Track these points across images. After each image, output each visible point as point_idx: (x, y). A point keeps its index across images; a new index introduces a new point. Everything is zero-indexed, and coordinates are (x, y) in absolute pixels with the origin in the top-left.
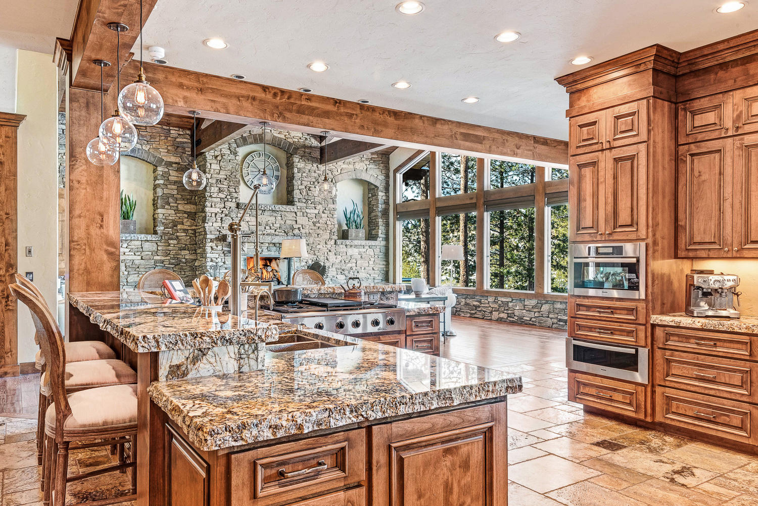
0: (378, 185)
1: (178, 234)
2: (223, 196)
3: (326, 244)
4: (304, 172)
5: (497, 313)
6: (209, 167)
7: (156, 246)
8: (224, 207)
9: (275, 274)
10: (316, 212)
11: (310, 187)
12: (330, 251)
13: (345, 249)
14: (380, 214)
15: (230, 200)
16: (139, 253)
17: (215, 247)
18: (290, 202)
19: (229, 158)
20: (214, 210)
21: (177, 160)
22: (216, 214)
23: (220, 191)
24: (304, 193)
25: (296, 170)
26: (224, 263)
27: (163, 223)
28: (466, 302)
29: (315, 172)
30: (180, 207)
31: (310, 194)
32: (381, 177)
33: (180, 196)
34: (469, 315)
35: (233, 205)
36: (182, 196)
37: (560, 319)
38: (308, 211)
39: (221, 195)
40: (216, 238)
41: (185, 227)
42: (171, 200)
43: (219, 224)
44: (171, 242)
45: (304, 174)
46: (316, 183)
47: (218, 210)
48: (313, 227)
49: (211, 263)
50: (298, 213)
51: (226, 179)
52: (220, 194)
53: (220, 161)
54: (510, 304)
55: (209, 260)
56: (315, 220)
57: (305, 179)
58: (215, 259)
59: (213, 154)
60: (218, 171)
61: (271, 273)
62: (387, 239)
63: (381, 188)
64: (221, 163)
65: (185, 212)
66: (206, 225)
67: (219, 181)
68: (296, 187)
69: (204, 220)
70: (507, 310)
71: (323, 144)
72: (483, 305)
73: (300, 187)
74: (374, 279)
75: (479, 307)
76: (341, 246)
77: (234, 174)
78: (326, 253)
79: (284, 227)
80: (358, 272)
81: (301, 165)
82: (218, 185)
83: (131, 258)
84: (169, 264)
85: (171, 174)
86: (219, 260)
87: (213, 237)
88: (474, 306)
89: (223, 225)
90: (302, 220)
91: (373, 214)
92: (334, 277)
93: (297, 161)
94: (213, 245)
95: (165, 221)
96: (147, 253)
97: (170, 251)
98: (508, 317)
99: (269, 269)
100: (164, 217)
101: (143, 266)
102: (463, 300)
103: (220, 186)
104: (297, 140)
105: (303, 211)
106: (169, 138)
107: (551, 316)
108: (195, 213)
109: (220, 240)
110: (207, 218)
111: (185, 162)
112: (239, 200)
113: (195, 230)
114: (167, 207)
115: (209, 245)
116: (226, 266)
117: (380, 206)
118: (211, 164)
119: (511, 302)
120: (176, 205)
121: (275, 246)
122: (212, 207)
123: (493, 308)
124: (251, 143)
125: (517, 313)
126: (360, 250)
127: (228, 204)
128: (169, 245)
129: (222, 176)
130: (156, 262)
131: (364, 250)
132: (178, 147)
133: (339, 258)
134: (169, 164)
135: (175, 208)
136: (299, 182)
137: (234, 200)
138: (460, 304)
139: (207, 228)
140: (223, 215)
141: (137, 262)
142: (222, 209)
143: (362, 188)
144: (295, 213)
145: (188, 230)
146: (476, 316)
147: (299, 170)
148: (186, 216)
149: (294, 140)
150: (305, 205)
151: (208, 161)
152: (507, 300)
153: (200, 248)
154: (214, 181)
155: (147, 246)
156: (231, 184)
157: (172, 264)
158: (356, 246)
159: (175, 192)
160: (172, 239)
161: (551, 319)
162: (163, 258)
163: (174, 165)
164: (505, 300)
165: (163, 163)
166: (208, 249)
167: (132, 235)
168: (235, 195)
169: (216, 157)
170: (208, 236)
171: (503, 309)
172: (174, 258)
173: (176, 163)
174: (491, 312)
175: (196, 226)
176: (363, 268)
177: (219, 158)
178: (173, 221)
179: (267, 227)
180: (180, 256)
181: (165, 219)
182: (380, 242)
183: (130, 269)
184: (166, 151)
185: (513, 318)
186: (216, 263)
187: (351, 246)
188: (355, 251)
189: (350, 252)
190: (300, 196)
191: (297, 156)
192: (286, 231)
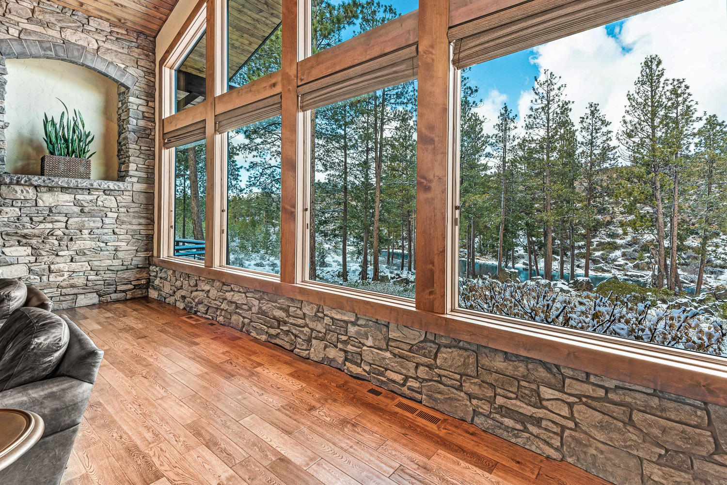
5: (322, 345)
13: (31, 193)
28: (260, 308)
34: (264, 337)
37: (501, 407)
54: (352, 330)
63: (136, 90)
70: (345, 342)
72: (291, 320)
74: (116, 250)
75: (285, 323)
76: (18, 188)
88: (274, 318)
91: (122, 136)
98: (346, 359)
102: (256, 302)
119: (354, 324)
123: (312, 330)
125: (368, 356)
126: (78, 197)
131: (91, 197)
133: (13, 212)
138: (250, 309)
143: (103, 90)
146: (278, 341)
152: (346, 318)
158: (63, 189)
161: (470, 396)
164: (338, 316)
171: (334, 339)
174: (309, 341)
176: (86, 232)
182: (134, 184)
185: (359, 365)
187: (51, 189)
188: (65, 198)
189: (47, 199)
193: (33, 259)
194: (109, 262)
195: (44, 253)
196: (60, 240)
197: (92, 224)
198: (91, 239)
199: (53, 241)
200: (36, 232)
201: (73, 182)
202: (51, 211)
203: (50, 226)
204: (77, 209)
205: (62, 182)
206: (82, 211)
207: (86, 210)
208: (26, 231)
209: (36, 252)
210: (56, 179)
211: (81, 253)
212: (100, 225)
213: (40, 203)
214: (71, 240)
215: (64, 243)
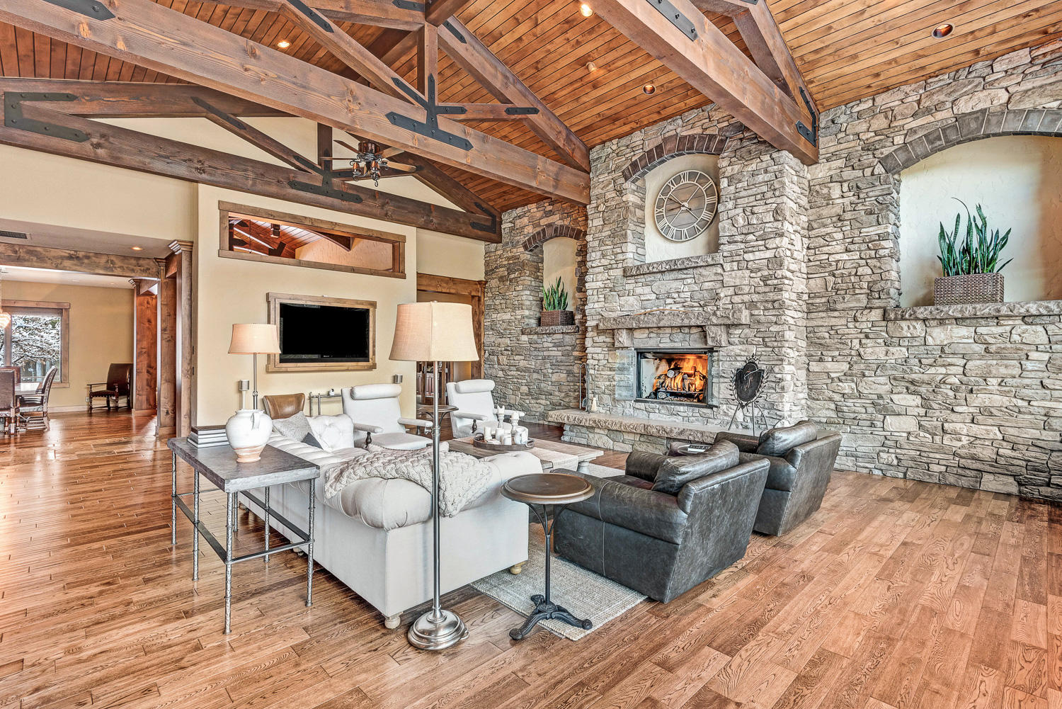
2: (607, 262)
3: (855, 319)
4: (740, 181)
6: (591, 225)
8: (608, 279)
10: (769, 254)
11: (753, 207)
12: (867, 337)
13: (919, 329)
15: (615, 266)
16: (561, 348)
19: (614, 203)
20: (594, 285)
22: (598, 290)
23: (604, 256)
24: (741, 221)
25: (724, 183)
35: (619, 272)
38: (749, 256)
39: (605, 262)
43: (602, 305)
45: (740, 185)
46: (770, 194)
47: (600, 284)
48: (764, 289)
49: (592, 361)
50: (727, 267)
51: (608, 238)
52: (603, 260)
55: (589, 356)
56: (765, 273)
57: (743, 193)
58: (596, 357)
59: (596, 205)
60: (601, 228)
64: (605, 214)
66: (586, 307)
67: (602, 242)
68: (723, 216)
73: (731, 213)
76: (904, 324)
77: (620, 225)
78: (856, 342)
81: (735, 167)
82: (600, 248)
86: (601, 357)
87: (594, 324)
89: (606, 306)
90: (733, 278)
92: (880, 397)
93: (727, 163)
94: (594, 334)
96: (567, 347)
101: (564, 364)
103: (602, 248)
104: (726, 124)
105: (738, 258)
110: (588, 297)
112: (628, 263)
116: (609, 365)
118: (592, 220)
121: (682, 331)
122: (594, 281)
126: (980, 330)
127: (612, 274)
129: (605, 233)
133: (899, 352)
136: (730, 205)
137: (620, 265)
140: (607, 291)
142: (605, 282)
144: (722, 266)
147: (731, 179)
149: (721, 125)
150: (742, 246)
151: (590, 217)
154: (596, 244)
155: (566, 339)
156: (617, 241)
158: (957, 321)
166: (589, 342)
168: (620, 257)
176: (993, 382)
177: (602, 208)
179: (669, 301)
187: (942, 322)
188: (963, 332)
189: (939, 335)
190: (734, 231)
191: (725, 154)
192: (702, 303)
193: (922, 411)
194: (1036, 434)
195: (935, 406)
196: (956, 390)
197: (1003, 371)
198: (1002, 393)
199: (946, 390)
200: (925, 377)
201: (969, 309)
202: (942, 351)
203: (943, 370)
204: (979, 348)
205: (954, 310)
206: (987, 350)
207: (993, 348)
208: (914, 376)
209: (926, 404)
210: (946, 309)
211: (986, 411)
212: (1017, 371)
213: (930, 340)
214: (971, 391)
215: (961, 395)
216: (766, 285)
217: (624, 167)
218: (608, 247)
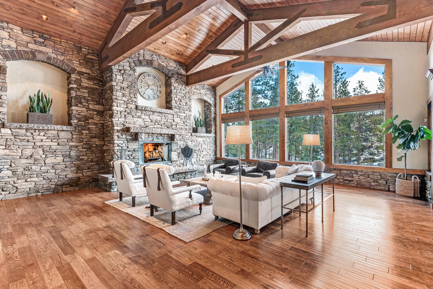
0: (211, 103)
1: (89, 126)
2: (126, 100)
4: (178, 90)
6: (115, 77)
7: (70, 134)
8: (127, 108)
9: (160, 154)
10: (185, 115)
11: (181, 100)
13: (196, 138)
14: (212, 120)
15: (131, 103)
16: (56, 140)
17: (121, 136)
18: (170, 108)
19: (130, 73)
20: (119, 109)
21: (88, 71)
22: (121, 112)
23: (124, 95)
24: (178, 103)
25: (173, 88)
26: (128, 147)
27: (76, 118)
29: (184, 90)
30: (91, 107)
31: (181, 104)
32: (213, 99)
33: (91, 99)
35: (133, 106)
36: (92, 98)
37: (345, 179)
38: (180, 114)
40: (121, 129)
41: (95, 121)
42: (83, 100)
43: (123, 119)
44: (84, 132)
46: (185, 98)
47: (123, 109)
48: (183, 125)
49: (118, 148)
50: (175, 116)
51: (128, 88)
52: (123, 98)
53: (123, 74)
55: (116, 145)
56: (184, 120)
57: (178, 94)
58: (121, 145)
59: (118, 68)
60: (122, 81)
61: (158, 154)
62: (216, 133)
63: (213, 105)
64: (124, 76)
65: (95, 110)
66: (113, 119)
67: (122, 88)
68: (173, 99)
69: (111, 116)
71: (188, 73)
73: (176, 99)
76: (194, 136)
77: (133, 85)
79: (166, 123)
80: (203, 151)
81: (176, 85)
82: (122, 91)
83: (48, 144)
84: (82, 148)
85: (83, 81)
86: (124, 145)
87: (119, 128)
89: (126, 120)
90: (177, 120)
91: (208, 120)
93: (174, 82)
94: (119, 134)
95: (79, 116)
96: (63, 140)
97: (83, 139)
99: (157, 151)
100: (77, 113)
101: (59, 151)
103: (124, 92)
104: (173, 69)
105: (178, 114)
106: (81, 54)
107: (338, 177)
108: (103, 112)
109: (124, 131)
110: (114, 114)
111: (94, 74)
112: (137, 103)
113: (103, 124)
114: (79, 105)
115: (116, 134)
116: (128, 149)
117: (212, 115)
118: (116, 75)
120: (87, 104)
121: (161, 136)
122: (117, 106)
124: (145, 66)
126: (203, 139)
127: (130, 106)
128: (82, 134)
129: (125, 85)
130: (71, 147)
131: (205, 139)
132: (88, 62)
134: (81, 73)
135: (86, 107)
136: (175, 96)
137: (134, 103)
139: (114, 122)
140: (126, 113)
141: (54, 147)
142: (125, 109)
143: (201, 105)
144: (173, 115)
145: (97, 123)
147: (175, 88)
148: (96, 113)
149: (171, 68)
150: (178, 110)
151: (114, 72)
153: (108, 136)
154: (119, 88)
155: (62, 134)
156: (132, 91)
157: (85, 149)
158: (201, 137)
159: (87, 95)
160: (85, 130)
161: (338, 179)
162: (77, 144)
163: (85, 75)
165: (76, 72)
166: (116, 138)
167: (49, 126)
168: (135, 100)
169: (120, 70)
170: (115, 128)
172: (86, 144)
173: (86, 73)
175: (104, 121)
177: (122, 72)
178: (85, 116)
179: (156, 123)
180: (91, 143)
181: (79, 114)
182: (212, 135)
183: (47, 153)
184: (79, 63)
186: (122, 147)
189: (198, 140)
190: (176, 105)
191: (174, 79)
192: (168, 126)
198: (206, 151)
199: (200, 152)
202: (199, 143)
203: (199, 147)
206: (204, 143)
216: (184, 124)
217: (135, 59)
218: (127, 93)
